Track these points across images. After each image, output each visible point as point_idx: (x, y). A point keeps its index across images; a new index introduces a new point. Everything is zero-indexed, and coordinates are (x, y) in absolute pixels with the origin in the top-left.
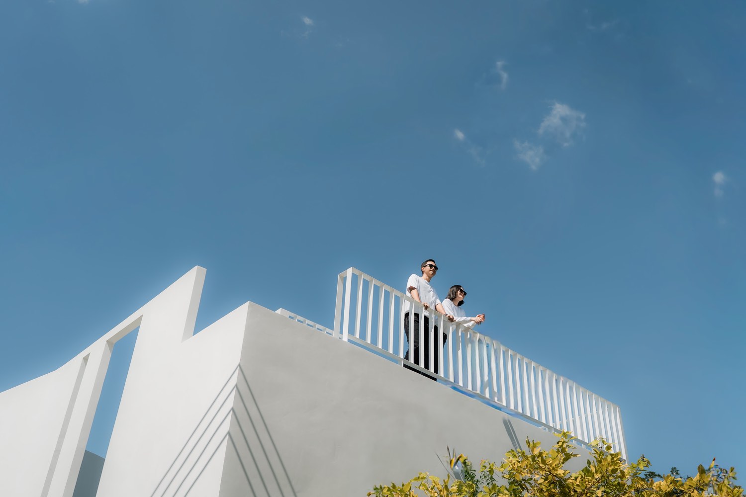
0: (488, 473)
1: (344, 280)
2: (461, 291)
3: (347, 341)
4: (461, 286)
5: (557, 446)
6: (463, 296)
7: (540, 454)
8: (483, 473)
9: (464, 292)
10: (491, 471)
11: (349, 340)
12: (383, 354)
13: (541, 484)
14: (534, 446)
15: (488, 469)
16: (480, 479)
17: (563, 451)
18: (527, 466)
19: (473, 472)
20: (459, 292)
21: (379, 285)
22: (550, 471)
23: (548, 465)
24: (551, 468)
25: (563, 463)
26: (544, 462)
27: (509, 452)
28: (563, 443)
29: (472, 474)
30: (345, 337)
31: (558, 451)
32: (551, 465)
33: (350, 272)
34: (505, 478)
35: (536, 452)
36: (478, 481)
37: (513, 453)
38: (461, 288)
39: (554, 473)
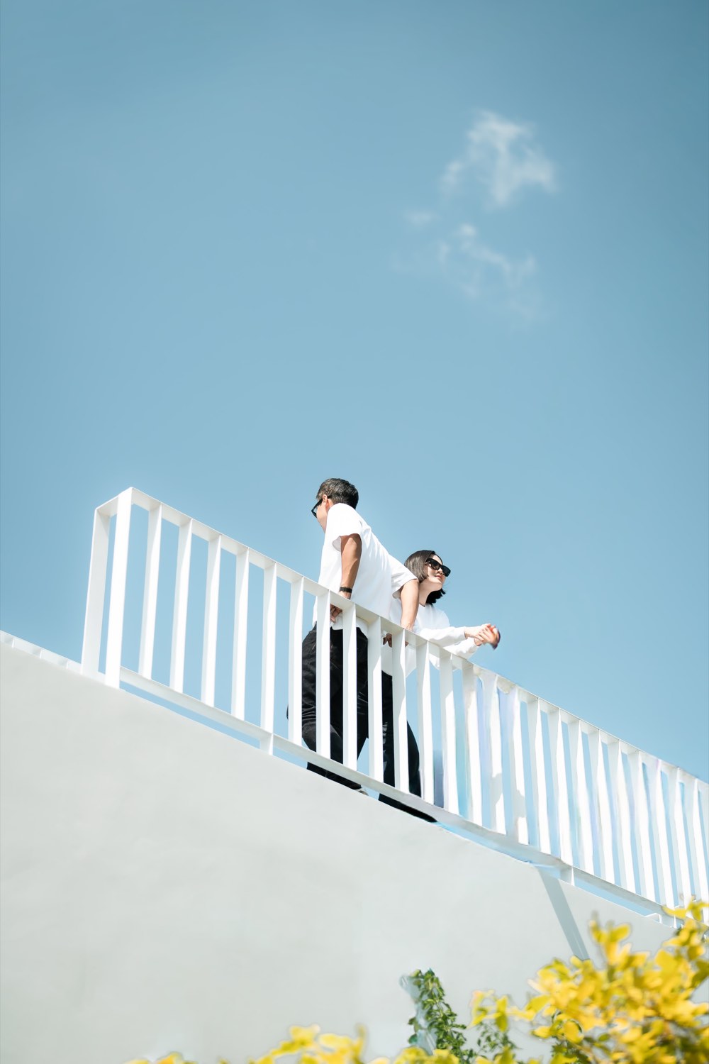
0: (495, 1029)
1: (110, 522)
2: (435, 565)
3: (116, 686)
4: (433, 553)
5: (674, 943)
6: (441, 578)
7: (630, 961)
8: (482, 1029)
9: (443, 567)
10: (501, 1021)
11: (123, 685)
12: (218, 720)
13: (631, 1044)
14: (613, 939)
15: (492, 1017)
16: (476, 1049)
17: (692, 954)
18: (593, 997)
19: (459, 1030)
20: (430, 569)
21: (207, 538)
22: (655, 1007)
23: (651, 990)
24: (658, 999)
25: (693, 986)
26: (639, 982)
27: (549, 967)
28: (692, 932)
29: (455, 1036)
30: (113, 676)
31: (678, 957)
32: (658, 989)
33: (124, 501)
34: (538, 1037)
35: (618, 955)
36: (471, 1054)
37: (558, 967)
38: (435, 558)
39: (668, 1012)
